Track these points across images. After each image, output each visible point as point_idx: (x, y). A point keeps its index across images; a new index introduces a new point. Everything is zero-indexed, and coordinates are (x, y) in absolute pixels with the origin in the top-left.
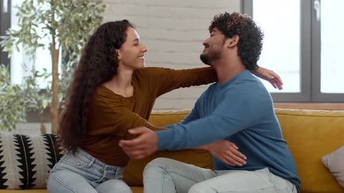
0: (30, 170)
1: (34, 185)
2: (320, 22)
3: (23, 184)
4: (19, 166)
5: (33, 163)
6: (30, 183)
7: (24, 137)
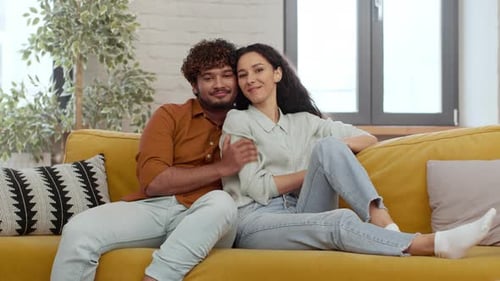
0: (29, 210)
1: (34, 230)
2: (382, 23)
3: (20, 227)
4: (15, 205)
5: (31, 201)
6: (29, 227)
7: (15, 172)
